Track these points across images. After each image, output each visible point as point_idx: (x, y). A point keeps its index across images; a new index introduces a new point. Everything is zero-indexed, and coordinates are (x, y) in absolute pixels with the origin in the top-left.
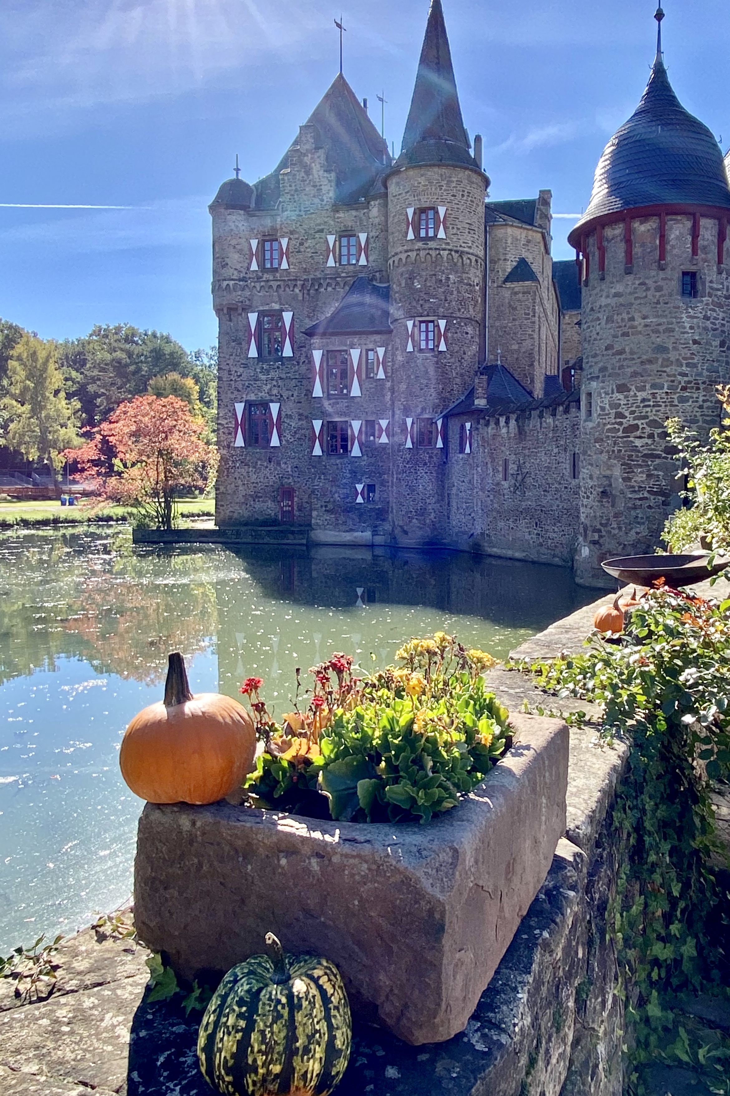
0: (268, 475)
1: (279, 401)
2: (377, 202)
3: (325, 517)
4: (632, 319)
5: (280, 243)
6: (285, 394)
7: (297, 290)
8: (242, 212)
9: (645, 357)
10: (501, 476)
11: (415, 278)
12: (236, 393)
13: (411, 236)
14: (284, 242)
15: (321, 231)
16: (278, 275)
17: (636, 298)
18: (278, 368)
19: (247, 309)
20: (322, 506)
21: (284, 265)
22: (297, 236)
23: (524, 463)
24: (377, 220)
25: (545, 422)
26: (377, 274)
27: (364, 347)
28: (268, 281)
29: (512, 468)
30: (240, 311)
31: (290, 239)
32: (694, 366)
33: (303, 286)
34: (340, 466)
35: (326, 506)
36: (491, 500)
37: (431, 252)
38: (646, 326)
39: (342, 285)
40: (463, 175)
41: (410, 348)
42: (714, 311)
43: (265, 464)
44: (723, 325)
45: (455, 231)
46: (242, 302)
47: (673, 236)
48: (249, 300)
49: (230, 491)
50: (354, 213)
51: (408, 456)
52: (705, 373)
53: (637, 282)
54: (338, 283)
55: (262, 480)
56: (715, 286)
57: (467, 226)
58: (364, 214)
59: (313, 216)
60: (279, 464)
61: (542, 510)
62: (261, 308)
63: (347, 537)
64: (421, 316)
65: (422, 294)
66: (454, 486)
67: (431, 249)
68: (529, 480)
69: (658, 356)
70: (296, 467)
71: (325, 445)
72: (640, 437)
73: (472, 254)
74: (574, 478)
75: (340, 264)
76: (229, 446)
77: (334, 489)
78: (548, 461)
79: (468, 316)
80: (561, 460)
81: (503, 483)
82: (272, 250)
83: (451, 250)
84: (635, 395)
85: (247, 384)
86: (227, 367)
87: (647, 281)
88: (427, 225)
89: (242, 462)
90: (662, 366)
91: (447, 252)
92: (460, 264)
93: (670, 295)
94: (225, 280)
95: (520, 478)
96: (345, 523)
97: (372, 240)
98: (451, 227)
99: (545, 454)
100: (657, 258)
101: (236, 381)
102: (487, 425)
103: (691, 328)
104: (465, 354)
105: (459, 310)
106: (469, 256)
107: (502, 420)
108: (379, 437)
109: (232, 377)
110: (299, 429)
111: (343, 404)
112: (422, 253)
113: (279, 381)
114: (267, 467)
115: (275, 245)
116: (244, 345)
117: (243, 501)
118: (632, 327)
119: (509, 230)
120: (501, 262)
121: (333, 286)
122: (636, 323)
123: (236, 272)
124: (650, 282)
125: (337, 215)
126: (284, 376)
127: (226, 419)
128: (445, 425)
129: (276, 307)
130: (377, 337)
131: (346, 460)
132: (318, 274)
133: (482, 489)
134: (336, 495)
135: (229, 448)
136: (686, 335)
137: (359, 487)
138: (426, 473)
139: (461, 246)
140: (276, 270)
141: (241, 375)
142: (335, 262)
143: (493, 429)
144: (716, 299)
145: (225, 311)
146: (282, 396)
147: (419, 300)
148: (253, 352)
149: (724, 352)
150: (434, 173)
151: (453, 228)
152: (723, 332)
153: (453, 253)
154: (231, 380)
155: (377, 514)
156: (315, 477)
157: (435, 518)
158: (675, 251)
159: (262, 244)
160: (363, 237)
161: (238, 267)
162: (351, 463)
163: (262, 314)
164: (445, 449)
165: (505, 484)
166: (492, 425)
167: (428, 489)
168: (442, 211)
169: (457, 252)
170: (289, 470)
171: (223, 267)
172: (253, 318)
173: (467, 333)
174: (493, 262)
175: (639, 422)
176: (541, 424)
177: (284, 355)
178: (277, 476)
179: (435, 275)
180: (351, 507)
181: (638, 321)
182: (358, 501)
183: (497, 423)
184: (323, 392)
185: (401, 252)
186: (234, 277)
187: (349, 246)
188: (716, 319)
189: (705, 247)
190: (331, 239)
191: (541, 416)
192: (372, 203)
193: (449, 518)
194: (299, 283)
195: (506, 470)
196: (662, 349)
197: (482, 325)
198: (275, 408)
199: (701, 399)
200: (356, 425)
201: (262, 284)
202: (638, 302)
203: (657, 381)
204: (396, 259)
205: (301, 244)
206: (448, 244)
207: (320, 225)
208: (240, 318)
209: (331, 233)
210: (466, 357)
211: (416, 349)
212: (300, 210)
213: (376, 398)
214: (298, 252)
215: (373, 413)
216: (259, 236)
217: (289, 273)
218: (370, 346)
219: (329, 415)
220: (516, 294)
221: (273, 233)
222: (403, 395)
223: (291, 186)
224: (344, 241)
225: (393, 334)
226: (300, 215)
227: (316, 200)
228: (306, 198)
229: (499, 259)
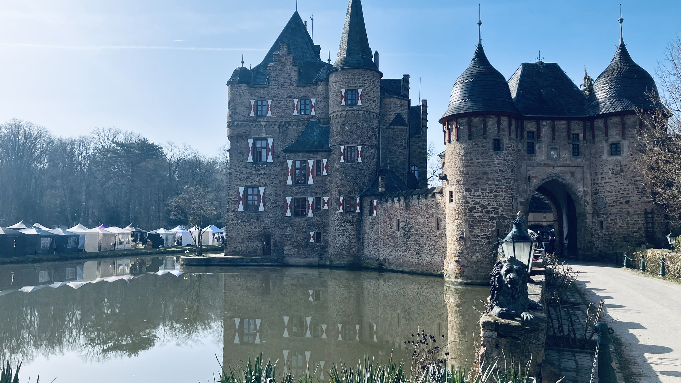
0: (257, 227)
1: (264, 186)
2: (321, 83)
3: (292, 250)
4: (472, 159)
5: (267, 101)
6: (268, 182)
7: (276, 127)
8: (246, 85)
9: (478, 176)
10: (395, 228)
11: (345, 125)
12: (239, 181)
13: (343, 103)
14: (270, 102)
15: (290, 97)
16: (265, 119)
17: (474, 150)
18: (264, 168)
19: (248, 136)
20: (290, 244)
21: (269, 114)
22: (277, 99)
23: (409, 222)
24: (321, 93)
25: (421, 201)
26: (321, 120)
27: (316, 159)
28: (259, 122)
29: (402, 224)
30: (244, 137)
31: (273, 100)
32: (500, 181)
33: (279, 125)
34: (301, 222)
35: (293, 244)
36: (390, 241)
37: (354, 112)
38: (478, 163)
39: (301, 125)
40: (370, 73)
41: (342, 160)
42: (508, 156)
43: (255, 221)
44: (512, 163)
45: (366, 101)
46: (245, 133)
47: (489, 124)
48: (249, 132)
49: (234, 236)
50: (308, 88)
51: (341, 217)
52: (505, 184)
53: (474, 143)
54: (299, 124)
55: (253, 230)
56: (508, 145)
57: (372, 99)
58: (314, 88)
59: (286, 89)
60: (263, 221)
61: (420, 246)
62: (256, 136)
63: (304, 261)
64: (349, 144)
65: (349, 133)
66: (366, 233)
67: (354, 110)
68: (412, 231)
69: (484, 176)
70: (273, 222)
71: (293, 211)
72: (477, 212)
73: (375, 113)
74: (438, 229)
75: (300, 114)
76: (234, 211)
77: (297, 235)
78: (423, 221)
79: (372, 144)
80: (430, 221)
81: (397, 232)
82: (262, 106)
83: (364, 111)
84: (474, 193)
85: (246, 177)
87: (478, 143)
88: (352, 97)
89: (242, 220)
90: (486, 181)
91: (362, 112)
92: (368, 118)
93: (489, 149)
94: (236, 121)
95: (407, 229)
96: (303, 254)
97: (319, 102)
98: (364, 99)
99: (421, 217)
100: (483, 133)
101: (239, 175)
102: (387, 201)
103: (498, 164)
104: (371, 163)
105: (368, 141)
106: (373, 114)
107: (396, 200)
108: (324, 206)
109: (237, 173)
110: (275, 201)
111: (303, 189)
112: (350, 112)
113: (265, 175)
114: (256, 222)
115: (264, 103)
116: (245, 155)
117: (242, 241)
118: (472, 163)
119: (392, 100)
120: (388, 115)
121: (296, 126)
122: (473, 161)
123: (242, 117)
124: (479, 144)
125: (300, 89)
126: (267, 172)
127: (233, 195)
128: (361, 201)
129: (264, 135)
130: (323, 154)
131: (304, 219)
132: (288, 119)
133: (384, 235)
134: (299, 238)
135: (234, 212)
136: (496, 167)
137: (312, 234)
138: (350, 226)
139: (369, 109)
140: (265, 116)
141: (243, 172)
142: (298, 113)
143: (390, 203)
144: (509, 152)
145: (235, 137)
146: (266, 183)
147: (347, 136)
148: (250, 160)
149: (513, 174)
150: (356, 73)
151: (365, 100)
152: (512, 166)
153: (365, 112)
154: (237, 175)
155: (321, 248)
156: (287, 228)
157: (355, 250)
158: (490, 131)
159: (256, 102)
160: (313, 101)
161: (244, 114)
162: (307, 220)
163: (256, 139)
164: (361, 213)
165: (398, 233)
166: (390, 201)
167: (352, 234)
168: (360, 91)
169: (367, 112)
170: (269, 224)
171: (236, 114)
172: (251, 141)
173: (372, 153)
174: (384, 115)
175: (476, 206)
176: (419, 202)
177: (268, 161)
178: (262, 228)
179: (356, 123)
180: (307, 245)
181: (475, 161)
182: (311, 241)
183: (393, 201)
184: (293, 182)
185: (338, 111)
186: (241, 120)
187: (305, 105)
188: (509, 160)
189: (503, 129)
190: (296, 101)
191: (419, 198)
192: (319, 83)
193: (363, 250)
194: (277, 123)
195: (398, 225)
196: (486, 173)
197: (378, 148)
198: (262, 190)
199: (503, 196)
200: (311, 200)
201: (256, 123)
202: (475, 152)
203: (484, 187)
204: (335, 114)
206: (363, 108)
207: (289, 93)
208: (243, 141)
209: (295, 98)
210: (371, 165)
211: (345, 161)
212: (279, 86)
213: (322, 185)
214: (277, 107)
215: (320, 193)
216: (255, 98)
217: (272, 118)
218: (319, 158)
219: (296, 194)
220: (396, 132)
221: (263, 96)
222: (338, 185)
223: (274, 73)
224: (303, 102)
225: (332, 153)
226: (279, 88)
227: (288, 80)
228: (282, 79)
229: (387, 114)
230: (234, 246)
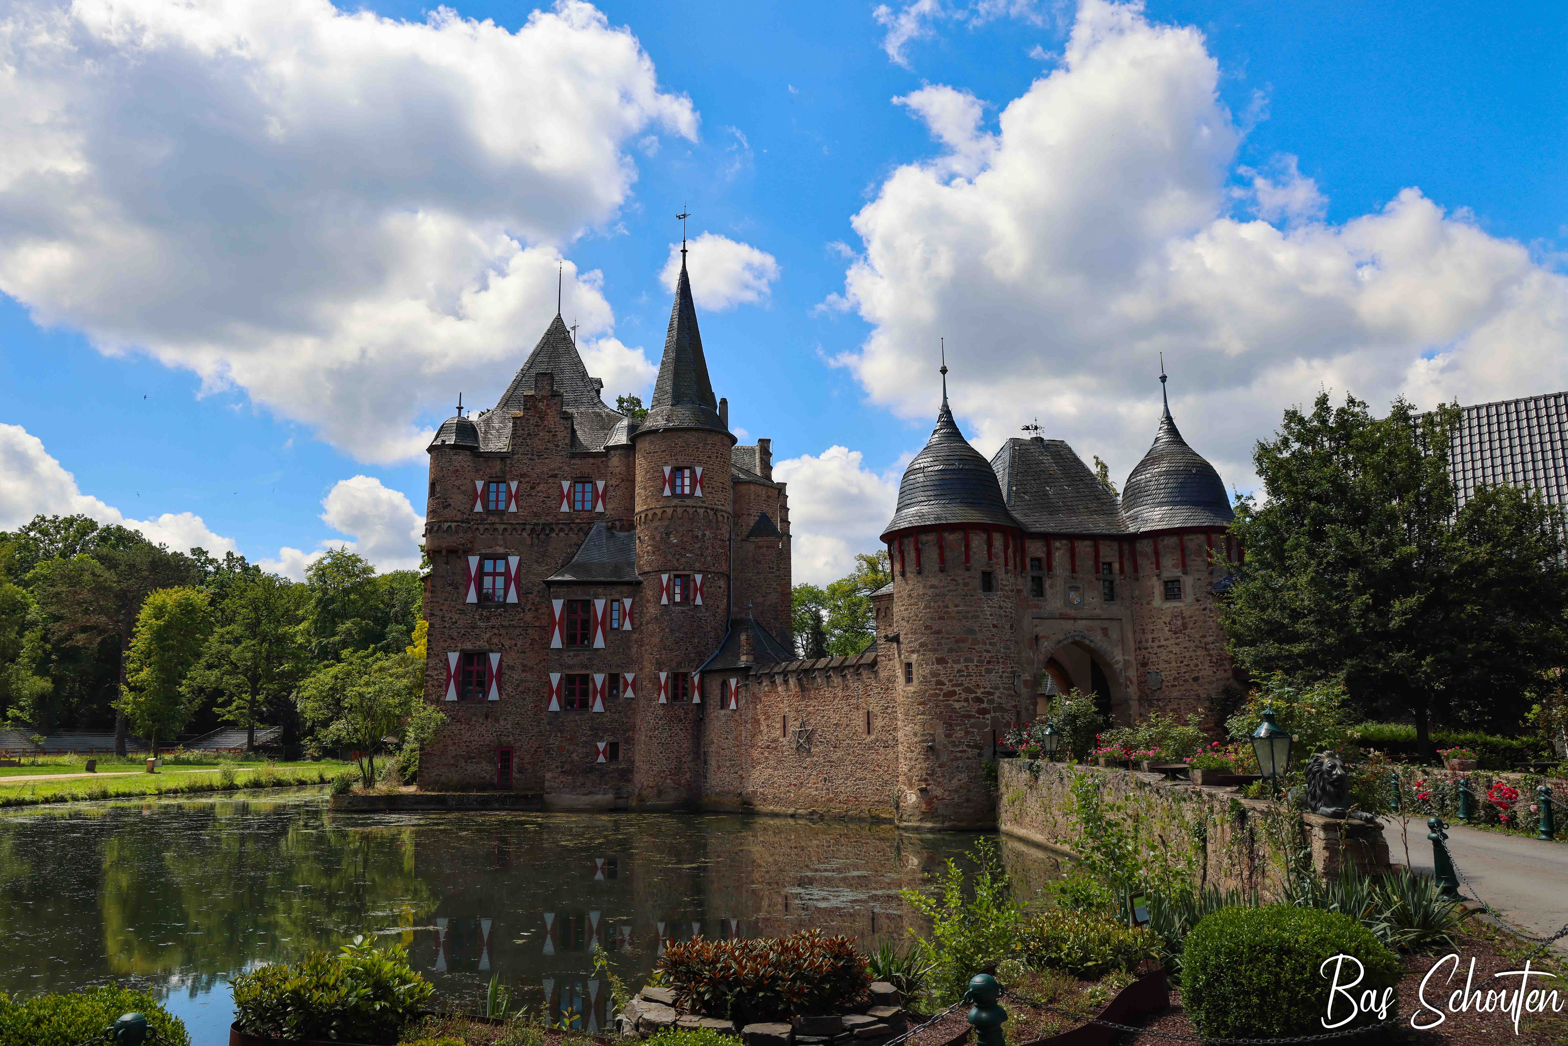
0: (484, 732)
1: (500, 651)
2: (617, 453)
3: (561, 779)
5: (509, 486)
6: (507, 644)
7: (525, 534)
8: (469, 453)
10: (778, 732)
11: (670, 533)
12: (449, 641)
13: (667, 492)
14: (514, 485)
15: (555, 476)
16: (505, 518)
18: (500, 615)
19: (468, 552)
20: (557, 767)
21: (513, 508)
22: (528, 480)
23: (809, 720)
24: (617, 470)
25: (833, 681)
26: (616, 522)
27: (610, 598)
28: (493, 524)
29: (793, 725)
30: (460, 553)
31: (520, 482)
33: (533, 530)
34: (579, 722)
35: (562, 767)
36: (765, 757)
37: (688, 509)
39: (576, 532)
40: (713, 436)
41: (664, 601)
43: (481, 720)
45: (711, 490)
46: (463, 545)
48: (471, 542)
50: (592, 461)
51: (661, 713)
54: (571, 529)
55: (476, 738)
57: (722, 486)
58: (602, 462)
59: (547, 461)
60: (497, 720)
61: (831, 766)
62: (484, 551)
63: (584, 800)
64: (677, 570)
65: (678, 549)
66: (712, 743)
67: (688, 506)
68: (814, 738)
69: (968, 636)
70: (518, 724)
71: (563, 700)
72: (958, 701)
73: (725, 512)
75: (574, 511)
76: (438, 701)
77: (572, 748)
80: (853, 717)
82: (498, 492)
83: (707, 508)
85: (463, 632)
86: (441, 614)
88: (683, 482)
89: (453, 719)
91: (703, 510)
92: (715, 521)
94: (446, 521)
95: (803, 734)
96: (583, 785)
97: (611, 488)
98: (707, 486)
99: (834, 712)
101: (450, 628)
102: (760, 683)
104: (719, 608)
105: (715, 565)
106: (723, 514)
108: (625, 691)
109: (446, 624)
110: (522, 681)
111: (583, 657)
112: (679, 510)
113: (501, 629)
114: (483, 724)
115: (503, 487)
116: (462, 589)
117: (452, 762)
119: (752, 489)
120: (744, 516)
121: (566, 532)
123: (459, 514)
125: (573, 461)
126: (506, 623)
127: (436, 670)
128: (701, 680)
129: (501, 550)
130: (624, 588)
131: (586, 716)
132: (550, 519)
133: (753, 746)
134: (574, 755)
135: (438, 703)
136: (987, 621)
137: (601, 746)
138: (681, 730)
139: (716, 505)
140: (503, 513)
141: (456, 622)
142: (569, 508)
143: (766, 686)
145: (444, 553)
146: (503, 645)
147: (674, 555)
148: (472, 597)
150: (691, 437)
151: (709, 487)
153: (709, 511)
154: (445, 627)
155: (620, 775)
156: (551, 735)
157: (691, 777)
159: (487, 486)
160: (600, 485)
161: (462, 509)
162: (592, 719)
163: (484, 558)
164: (702, 706)
165: (785, 741)
166: (765, 683)
167: (683, 746)
168: (698, 471)
169: (712, 510)
170: (509, 726)
171: (445, 507)
172: (474, 561)
173: (721, 588)
174: (737, 518)
175: (956, 689)
176: (828, 683)
177: (508, 601)
178: (495, 734)
179: (691, 531)
180: (591, 768)
182: (598, 761)
183: (772, 680)
184: (563, 643)
185: (655, 507)
186: (456, 519)
187: (584, 492)
190: (566, 485)
192: (612, 452)
193: (705, 777)
194: (528, 527)
195: (784, 727)
197: (729, 578)
198: (495, 659)
200: (599, 679)
201: (486, 526)
203: (968, 656)
204: (649, 513)
205: (532, 488)
206: (704, 502)
207: (554, 470)
208: (459, 561)
209: (565, 479)
210: (720, 611)
211: (671, 602)
212: (534, 455)
213: (621, 650)
214: (528, 496)
215: (618, 666)
216: (487, 478)
217: (518, 517)
218: (616, 597)
219: (570, 667)
220: (760, 548)
221: (502, 475)
222: (655, 649)
223: (525, 431)
224: (579, 487)
225: (643, 586)
226: (534, 460)
227: (552, 446)
228: (540, 443)
229: (743, 513)
230: (437, 772)
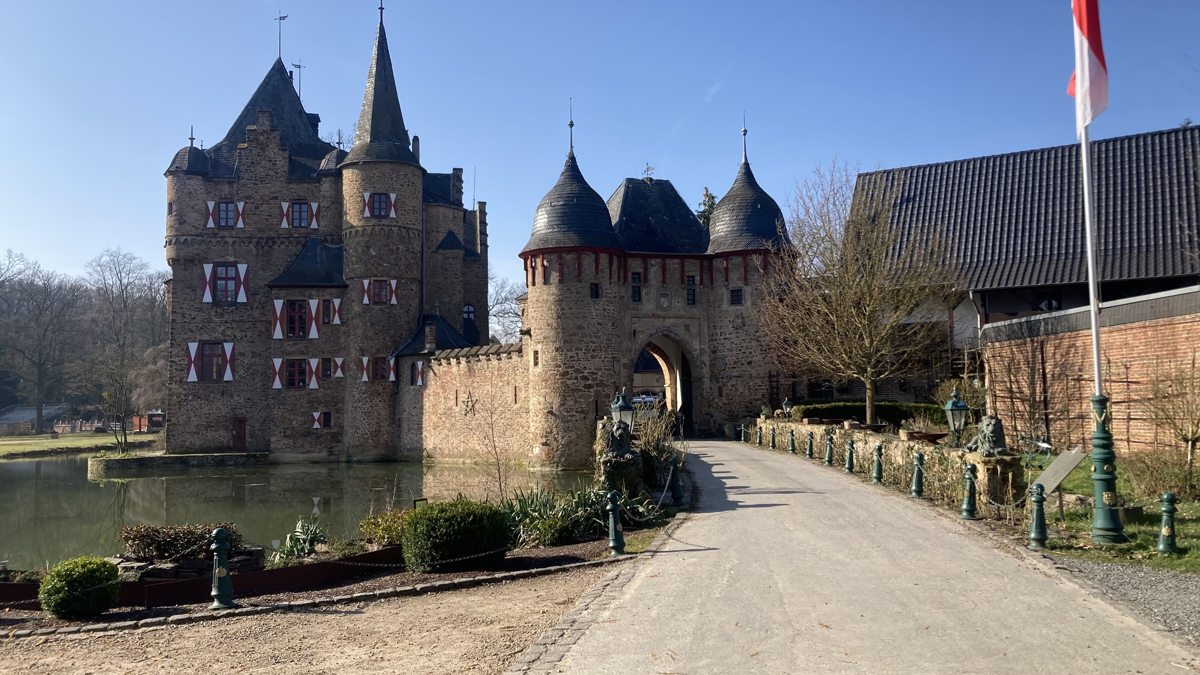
0: (221, 407)
1: (233, 341)
2: (328, 179)
3: (284, 441)
5: (237, 205)
6: (239, 335)
7: (251, 246)
8: (200, 178)
10: (452, 402)
11: (370, 247)
12: (189, 333)
13: (367, 214)
15: (276, 198)
16: (234, 232)
18: (232, 312)
19: (204, 260)
20: (280, 432)
21: (240, 224)
22: (252, 201)
23: (474, 393)
24: (328, 194)
25: (491, 364)
26: (329, 237)
27: (322, 298)
28: (224, 237)
29: (463, 397)
30: (196, 262)
31: (246, 203)
33: (258, 243)
34: (298, 397)
35: (285, 432)
37: (384, 228)
39: (295, 244)
40: (408, 170)
41: (366, 301)
43: (218, 397)
44: (613, 314)
45: (403, 212)
46: (199, 255)
47: (585, 262)
48: (205, 253)
49: (182, 422)
50: (306, 185)
51: (364, 388)
54: (290, 242)
55: (214, 411)
56: (608, 291)
57: (412, 208)
58: (316, 187)
59: (268, 185)
60: (232, 396)
61: (489, 428)
62: (216, 260)
63: (303, 457)
64: (376, 276)
65: (377, 260)
66: (405, 411)
67: (384, 224)
68: (477, 406)
69: (579, 331)
70: (249, 399)
71: (285, 380)
73: (416, 230)
74: (516, 402)
75: (293, 227)
76: (181, 381)
77: (292, 417)
78: (494, 391)
79: (413, 277)
80: (505, 391)
81: (454, 408)
82: (227, 211)
83: (400, 227)
85: (200, 326)
88: (380, 205)
89: (194, 396)
90: (582, 337)
91: (397, 228)
92: (407, 237)
94: (184, 235)
95: (470, 404)
96: (302, 446)
97: (324, 209)
98: (400, 209)
99: (493, 386)
100: (577, 276)
101: (189, 323)
102: (439, 364)
103: (596, 316)
104: (410, 306)
105: (406, 272)
106: (413, 231)
107: (453, 361)
108: (335, 372)
109: (186, 320)
110: (251, 365)
111: (301, 345)
112: (377, 228)
113: (233, 323)
114: (220, 399)
115: (231, 206)
116: (199, 291)
117: (195, 430)
119: (441, 209)
120: (434, 233)
121: (286, 244)
123: (193, 229)
125: (291, 186)
126: (237, 319)
127: (178, 357)
128: (396, 363)
129: (232, 259)
130: (334, 291)
131: (304, 392)
132: (272, 234)
134: (295, 422)
135: (181, 383)
136: (594, 320)
137: (316, 415)
138: (380, 401)
139: (407, 223)
140: (232, 228)
141: (195, 318)
142: (289, 224)
143: (444, 367)
144: (609, 299)
145: (180, 262)
146: (235, 337)
147: (374, 264)
148: (207, 298)
149: (614, 329)
150: (386, 169)
152: (613, 317)
153: (402, 229)
154: (185, 322)
155: (332, 437)
156: (275, 407)
157: (387, 438)
158: (586, 272)
159: (218, 205)
160: (314, 206)
161: (195, 224)
162: (309, 394)
163: (217, 265)
164: (397, 383)
165: (457, 409)
166: (444, 364)
167: (382, 414)
168: (393, 197)
169: (405, 228)
170: (242, 401)
171: (182, 223)
172: (208, 268)
173: (412, 290)
174: (429, 233)
176: (488, 365)
177: (238, 301)
178: (230, 408)
179: (387, 245)
180: (308, 432)
182: (315, 427)
183: (449, 363)
184: (283, 335)
185: (358, 226)
186: (192, 233)
187: (300, 212)
189: (602, 270)
190: (285, 206)
191: (488, 360)
192: (324, 180)
194: (254, 240)
195: (457, 398)
197: (421, 283)
198: (228, 347)
200: (314, 362)
201: (218, 239)
206: (397, 222)
207: (274, 193)
208: (196, 268)
209: (284, 201)
210: (412, 309)
211: (371, 302)
212: (256, 180)
213: (332, 340)
214: (253, 214)
215: (329, 352)
216: (216, 199)
217: (245, 232)
218: (327, 298)
219: (290, 354)
220: (447, 258)
221: (229, 196)
222: (359, 339)
223: (247, 159)
224: (296, 207)
225: (348, 289)
226: (256, 184)
227: (271, 173)
228: (261, 170)
229: (433, 231)
230: (183, 438)
